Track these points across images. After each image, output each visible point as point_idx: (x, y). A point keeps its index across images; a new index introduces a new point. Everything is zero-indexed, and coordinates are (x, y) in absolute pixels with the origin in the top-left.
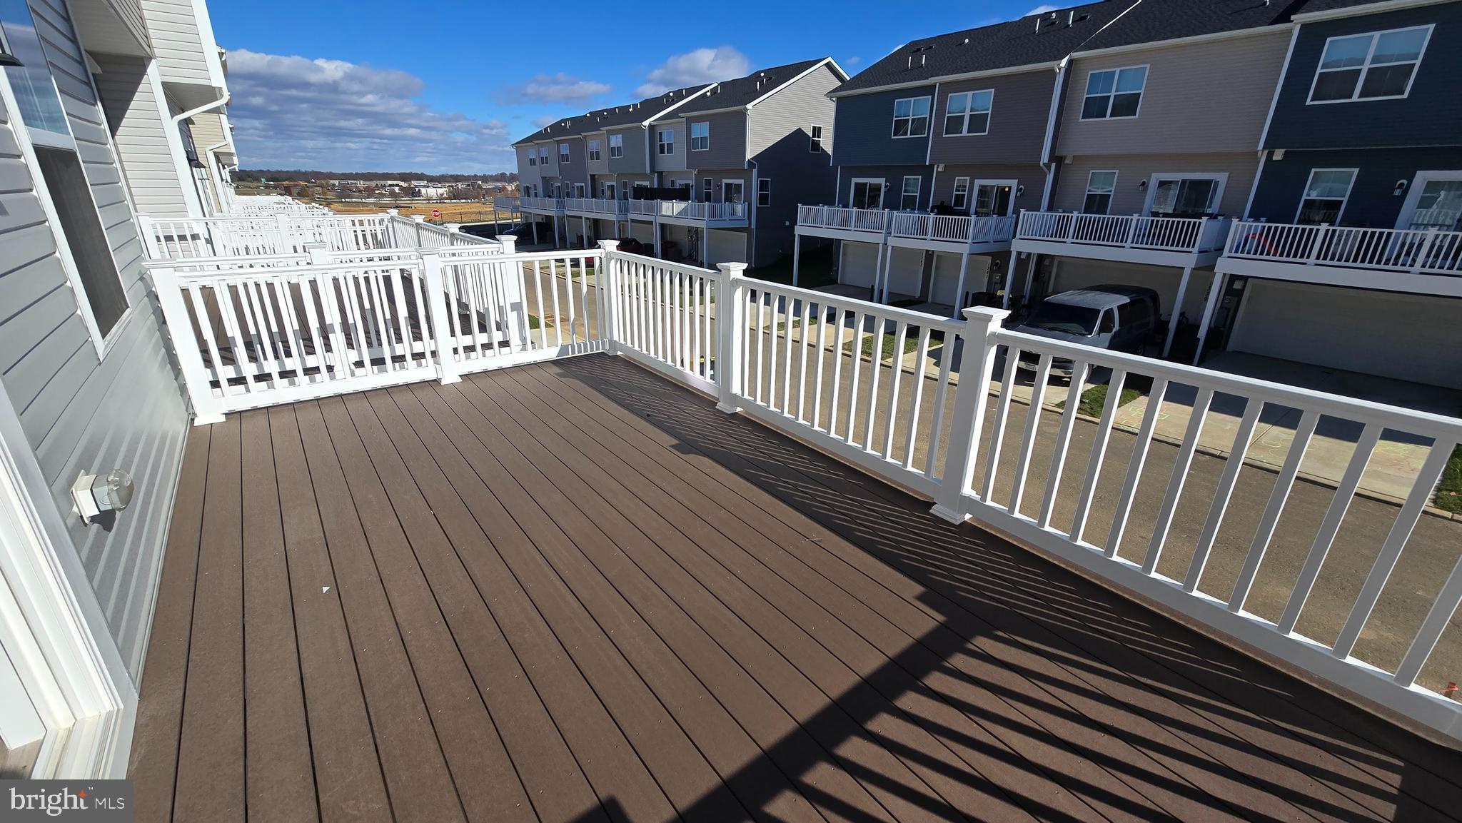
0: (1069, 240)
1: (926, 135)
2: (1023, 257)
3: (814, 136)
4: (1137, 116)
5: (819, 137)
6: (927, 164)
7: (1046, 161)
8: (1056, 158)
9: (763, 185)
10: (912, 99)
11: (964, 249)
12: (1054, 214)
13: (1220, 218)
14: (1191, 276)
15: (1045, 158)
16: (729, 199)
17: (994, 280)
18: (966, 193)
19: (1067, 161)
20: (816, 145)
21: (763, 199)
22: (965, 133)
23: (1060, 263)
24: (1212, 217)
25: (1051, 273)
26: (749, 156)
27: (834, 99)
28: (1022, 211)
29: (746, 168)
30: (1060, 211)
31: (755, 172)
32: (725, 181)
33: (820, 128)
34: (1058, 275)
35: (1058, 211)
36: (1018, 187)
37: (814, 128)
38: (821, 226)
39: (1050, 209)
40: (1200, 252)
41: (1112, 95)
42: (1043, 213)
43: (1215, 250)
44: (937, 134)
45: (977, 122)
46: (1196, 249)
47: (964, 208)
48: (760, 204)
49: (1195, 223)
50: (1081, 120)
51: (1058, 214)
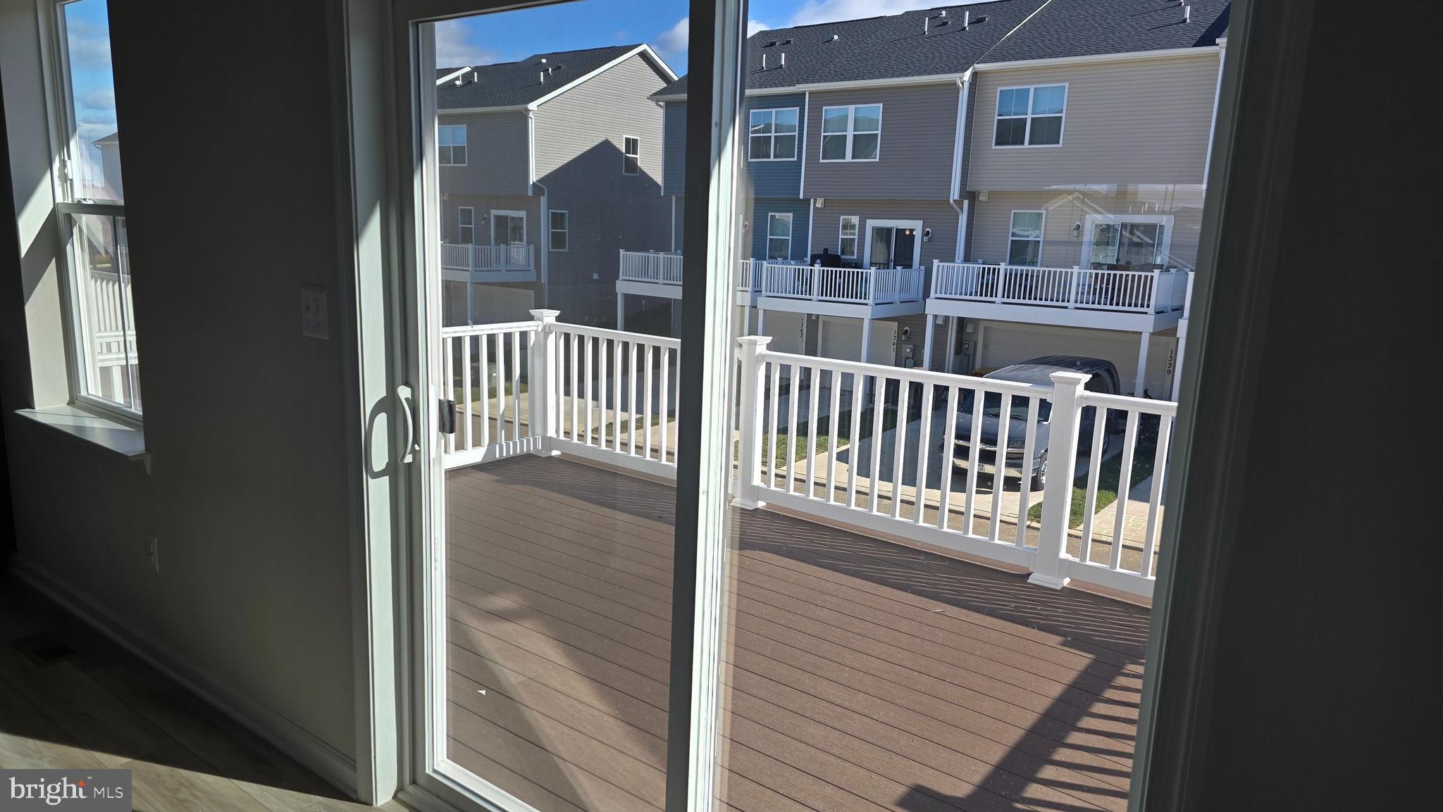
0: (999, 299)
1: (795, 159)
2: (940, 322)
3: (628, 151)
4: (1060, 145)
5: (635, 152)
6: (801, 197)
7: (957, 197)
8: (969, 195)
9: (557, 220)
10: (774, 110)
11: (865, 312)
12: (971, 266)
13: (1172, 270)
14: (1151, 345)
15: (955, 193)
16: (502, 239)
17: (904, 355)
18: (856, 237)
19: (982, 198)
20: (632, 165)
21: (557, 240)
22: (849, 158)
23: (986, 329)
24: (1164, 269)
25: (976, 344)
26: (533, 178)
27: (662, 104)
28: (936, 262)
29: (530, 194)
30: (980, 261)
31: (543, 200)
32: (494, 212)
33: (635, 141)
34: (985, 346)
35: (975, 262)
36: (923, 230)
37: (628, 140)
38: (656, 281)
39: (967, 259)
40: (1157, 313)
41: (1029, 117)
42: (959, 264)
43: (1173, 310)
44: (812, 157)
45: (863, 144)
46: (1151, 310)
47: (855, 257)
48: (552, 248)
49: (1146, 277)
50: (994, 147)
51: (976, 266)
